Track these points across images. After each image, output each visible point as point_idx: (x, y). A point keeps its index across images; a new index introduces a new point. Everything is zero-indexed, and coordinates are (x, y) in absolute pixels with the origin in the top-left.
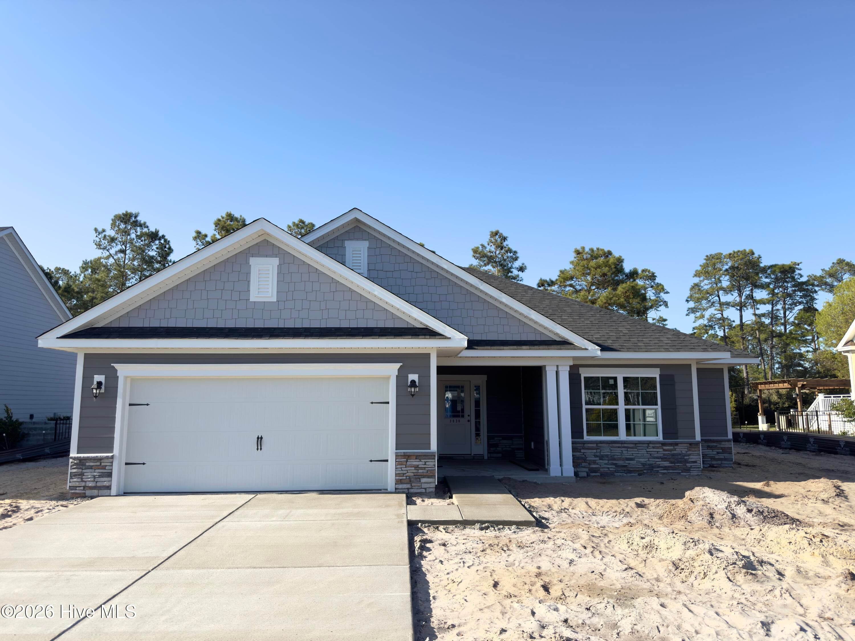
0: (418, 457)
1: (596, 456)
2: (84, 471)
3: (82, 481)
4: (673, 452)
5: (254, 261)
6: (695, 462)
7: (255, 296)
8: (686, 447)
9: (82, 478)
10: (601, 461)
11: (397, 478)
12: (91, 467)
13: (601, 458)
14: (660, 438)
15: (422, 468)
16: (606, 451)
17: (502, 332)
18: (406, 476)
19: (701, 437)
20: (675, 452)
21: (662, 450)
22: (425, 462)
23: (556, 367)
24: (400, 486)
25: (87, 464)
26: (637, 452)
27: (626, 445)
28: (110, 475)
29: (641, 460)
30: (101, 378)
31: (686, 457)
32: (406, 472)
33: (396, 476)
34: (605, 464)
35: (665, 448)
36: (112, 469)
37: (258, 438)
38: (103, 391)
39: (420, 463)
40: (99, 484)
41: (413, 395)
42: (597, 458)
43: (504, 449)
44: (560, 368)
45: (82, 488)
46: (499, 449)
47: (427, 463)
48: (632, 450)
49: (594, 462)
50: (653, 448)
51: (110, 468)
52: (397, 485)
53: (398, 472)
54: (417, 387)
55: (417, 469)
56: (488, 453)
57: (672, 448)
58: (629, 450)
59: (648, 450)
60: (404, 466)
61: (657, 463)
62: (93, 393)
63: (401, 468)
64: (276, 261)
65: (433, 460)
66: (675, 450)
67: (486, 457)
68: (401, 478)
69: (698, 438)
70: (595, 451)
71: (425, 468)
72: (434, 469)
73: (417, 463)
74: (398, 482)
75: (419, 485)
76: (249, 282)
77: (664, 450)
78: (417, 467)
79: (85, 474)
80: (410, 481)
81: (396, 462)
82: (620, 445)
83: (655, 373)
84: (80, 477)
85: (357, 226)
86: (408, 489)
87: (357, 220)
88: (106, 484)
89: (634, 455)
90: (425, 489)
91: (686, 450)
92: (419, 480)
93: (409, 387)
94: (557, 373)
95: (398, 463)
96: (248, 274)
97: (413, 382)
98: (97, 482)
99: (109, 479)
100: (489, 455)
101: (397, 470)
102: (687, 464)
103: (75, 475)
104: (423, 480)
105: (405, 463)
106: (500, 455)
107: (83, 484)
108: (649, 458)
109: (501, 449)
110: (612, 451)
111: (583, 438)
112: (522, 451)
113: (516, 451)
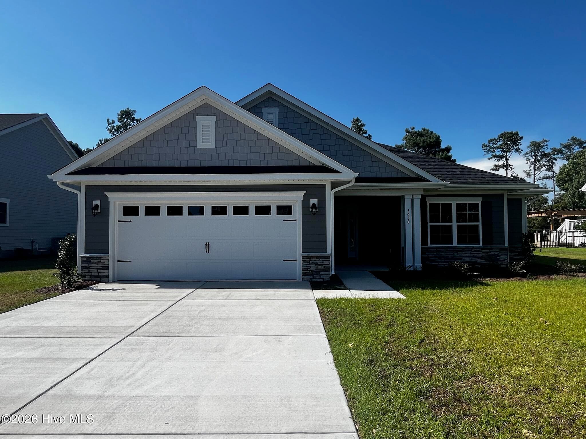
0: (318, 257)
1: (435, 257)
2: (90, 265)
3: (89, 272)
5: (198, 118)
6: (504, 260)
7: (200, 145)
8: (498, 251)
9: (89, 270)
10: (439, 260)
11: (303, 271)
12: (94, 263)
13: (440, 258)
14: (481, 245)
15: (320, 265)
16: (442, 254)
17: (374, 172)
18: (310, 270)
19: (509, 244)
20: (490, 254)
21: (481, 252)
22: (323, 261)
23: (412, 196)
24: (306, 277)
25: (92, 261)
26: (464, 254)
27: (456, 250)
28: (107, 268)
29: (466, 259)
30: (98, 202)
31: (497, 257)
32: (310, 267)
33: (302, 270)
34: (442, 262)
35: (483, 251)
36: (109, 264)
37: (206, 244)
38: (99, 211)
39: (320, 261)
40: (100, 274)
41: (314, 214)
42: (437, 258)
44: (414, 197)
45: (89, 277)
47: (324, 262)
48: (460, 252)
49: (434, 261)
50: (475, 251)
51: (108, 263)
52: (303, 276)
53: (303, 268)
54: (317, 208)
55: (318, 265)
57: (488, 251)
58: (458, 252)
59: (471, 252)
60: (308, 264)
61: (478, 261)
62: (93, 213)
63: (306, 265)
64: (214, 118)
65: (329, 260)
66: (490, 252)
68: (306, 271)
69: (507, 244)
70: (435, 253)
71: (323, 265)
72: (329, 265)
73: (318, 262)
74: (304, 274)
75: (319, 276)
76: (196, 134)
77: (483, 253)
78: (317, 264)
79: (91, 268)
80: (312, 273)
81: (302, 260)
82: (453, 249)
83: (478, 201)
84: (88, 269)
85: (270, 97)
86: (311, 279)
87: (270, 92)
88: (106, 274)
89: (463, 256)
90: (323, 279)
91: (498, 252)
92: (318, 273)
93: (311, 208)
94: (412, 200)
95: (304, 262)
96: (195, 128)
97: (314, 205)
98: (99, 273)
99: (107, 271)
101: (303, 266)
102: (498, 262)
103: (84, 268)
104: (322, 273)
105: (309, 262)
107: (90, 274)
108: (472, 258)
110: (447, 254)
111: (427, 245)
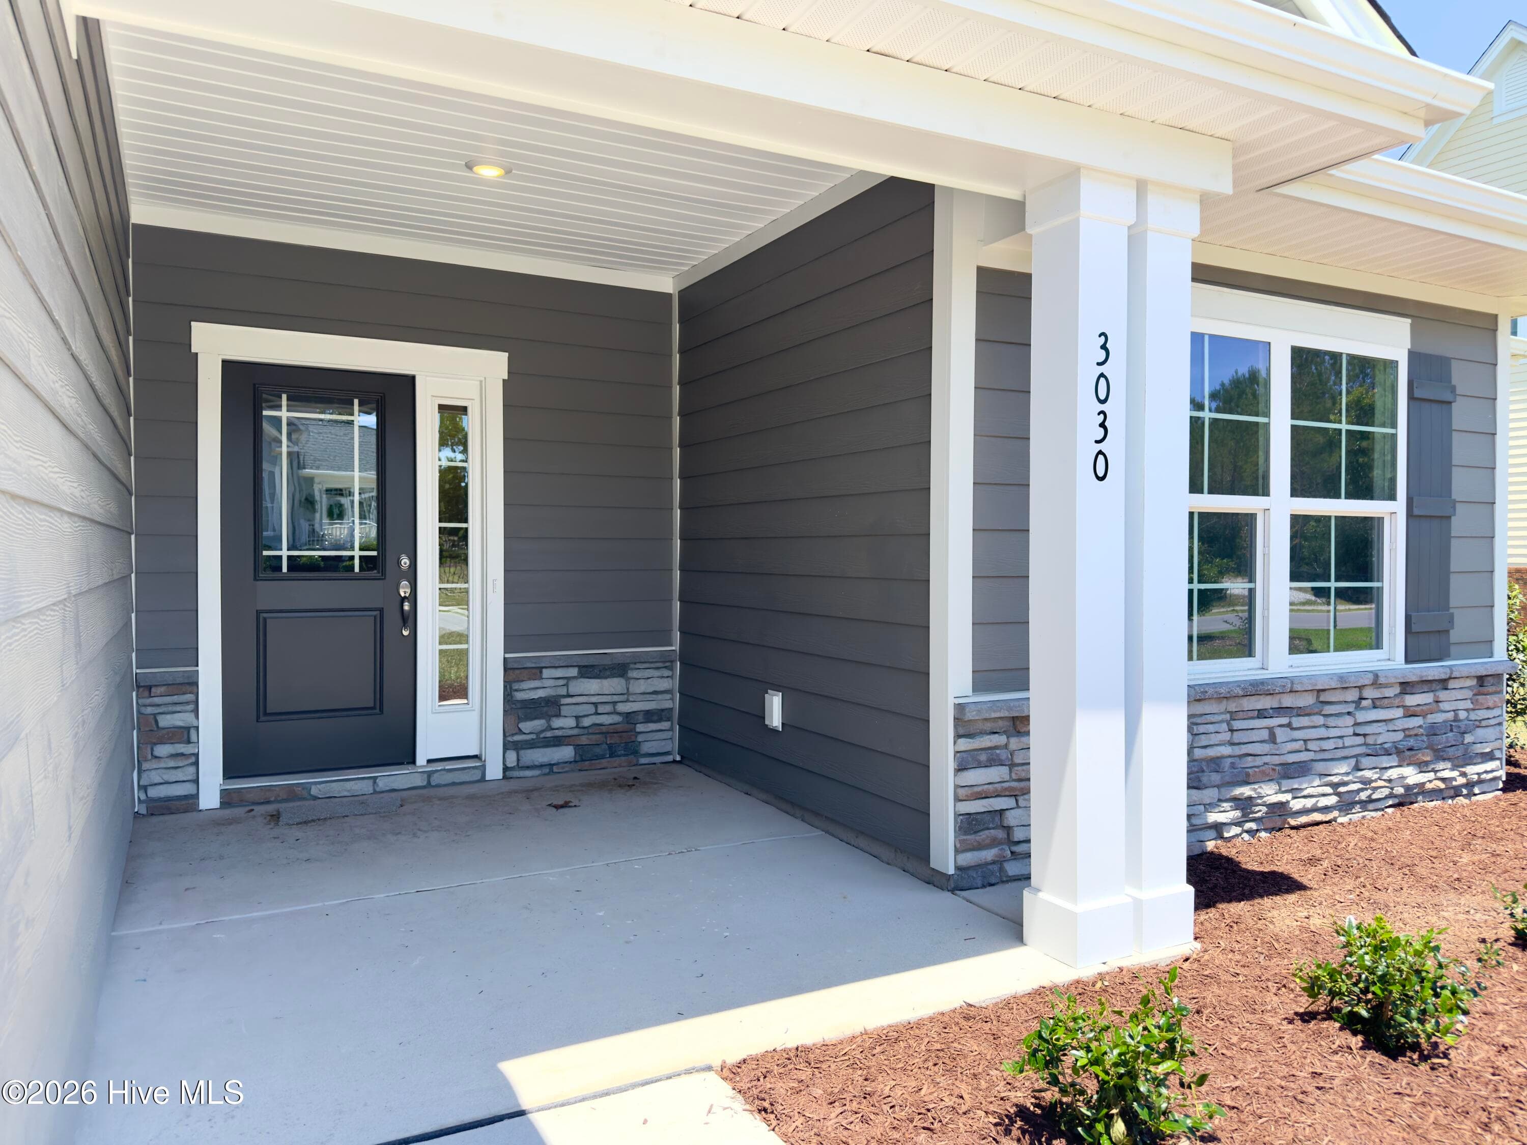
4: (1431, 718)
14: (1394, 656)
20: (1437, 718)
21: (1399, 713)
26: (1322, 733)
29: (1332, 768)
35: (1409, 700)
43: (586, 722)
46: (564, 723)
50: (1376, 704)
56: (507, 746)
58: (1297, 722)
59: (1361, 716)
61: (1385, 774)
67: (494, 771)
69: (1500, 650)
77: (1410, 714)
89: (1312, 746)
100: (512, 757)
106: (566, 753)
108: (1358, 756)
109: (571, 722)
112: (665, 725)
113: (640, 728)
